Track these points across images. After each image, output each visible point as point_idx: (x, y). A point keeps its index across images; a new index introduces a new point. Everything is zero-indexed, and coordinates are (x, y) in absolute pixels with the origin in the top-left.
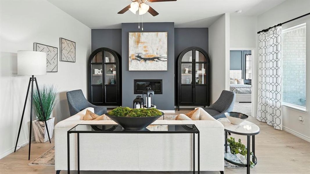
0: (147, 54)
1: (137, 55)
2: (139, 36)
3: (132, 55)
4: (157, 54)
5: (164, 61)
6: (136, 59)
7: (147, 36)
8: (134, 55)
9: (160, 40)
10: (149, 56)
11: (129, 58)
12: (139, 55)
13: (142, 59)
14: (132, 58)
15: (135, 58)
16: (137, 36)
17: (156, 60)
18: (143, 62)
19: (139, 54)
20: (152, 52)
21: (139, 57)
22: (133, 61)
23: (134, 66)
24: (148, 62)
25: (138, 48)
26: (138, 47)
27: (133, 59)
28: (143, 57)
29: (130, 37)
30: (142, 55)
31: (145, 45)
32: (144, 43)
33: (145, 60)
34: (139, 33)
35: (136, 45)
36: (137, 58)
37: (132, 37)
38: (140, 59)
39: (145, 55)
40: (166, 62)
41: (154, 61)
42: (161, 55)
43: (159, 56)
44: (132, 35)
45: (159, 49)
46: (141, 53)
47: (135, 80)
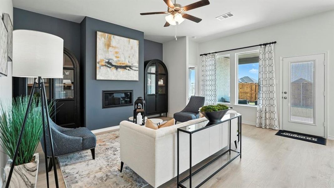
0: (119, 61)
1: (107, 61)
2: (110, 39)
3: (101, 60)
4: (129, 62)
5: (135, 70)
6: (105, 66)
7: (119, 40)
8: (104, 61)
9: (132, 48)
10: (121, 63)
11: (97, 63)
12: (110, 62)
13: (113, 66)
14: (100, 64)
15: (104, 64)
16: (107, 37)
17: (128, 68)
18: (114, 69)
19: (109, 60)
20: (124, 60)
21: (109, 64)
22: (102, 68)
23: (103, 74)
24: (119, 70)
25: (108, 53)
26: (108, 51)
27: (103, 66)
28: (114, 64)
29: (99, 38)
30: (113, 61)
31: (117, 50)
32: (115, 47)
33: (117, 67)
34: (110, 35)
35: (106, 49)
36: (107, 64)
37: (101, 38)
38: (111, 66)
39: (116, 62)
40: (138, 72)
41: (126, 69)
42: (132, 64)
43: (130, 65)
44: (102, 36)
45: (131, 57)
46: (112, 59)
47: (104, 91)
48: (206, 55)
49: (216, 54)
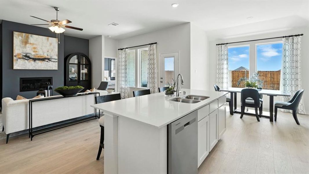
0: (37, 54)
1: (25, 54)
2: (28, 37)
3: (18, 54)
4: (47, 55)
5: (54, 62)
6: (23, 58)
7: (37, 38)
8: (21, 54)
9: (51, 44)
10: (39, 57)
11: (14, 56)
12: (27, 55)
13: (31, 58)
14: (17, 57)
15: (21, 57)
16: (25, 36)
17: (47, 60)
18: (32, 62)
19: (27, 54)
20: (42, 54)
21: (27, 57)
22: (19, 60)
23: (19, 65)
24: (37, 61)
25: (26, 48)
26: (26, 47)
27: (20, 58)
29: (16, 37)
30: (31, 55)
31: (35, 46)
32: (33, 44)
33: (35, 60)
34: (27, 34)
35: (24, 45)
36: (24, 57)
37: (18, 37)
38: (28, 59)
39: (34, 55)
40: (57, 63)
41: (45, 61)
42: (51, 57)
43: (49, 57)
44: (19, 35)
45: (50, 51)
46: (30, 53)
47: (21, 79)
48: (122, 49)
49: (127, 49)
